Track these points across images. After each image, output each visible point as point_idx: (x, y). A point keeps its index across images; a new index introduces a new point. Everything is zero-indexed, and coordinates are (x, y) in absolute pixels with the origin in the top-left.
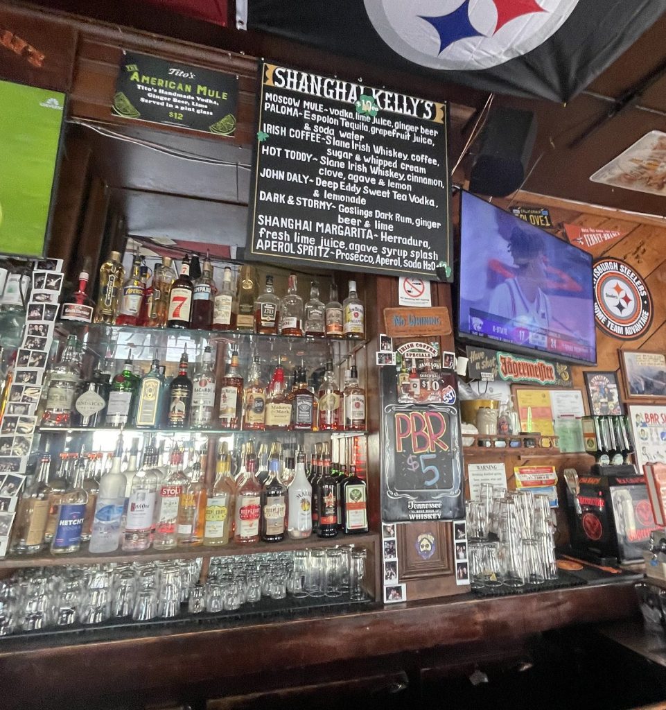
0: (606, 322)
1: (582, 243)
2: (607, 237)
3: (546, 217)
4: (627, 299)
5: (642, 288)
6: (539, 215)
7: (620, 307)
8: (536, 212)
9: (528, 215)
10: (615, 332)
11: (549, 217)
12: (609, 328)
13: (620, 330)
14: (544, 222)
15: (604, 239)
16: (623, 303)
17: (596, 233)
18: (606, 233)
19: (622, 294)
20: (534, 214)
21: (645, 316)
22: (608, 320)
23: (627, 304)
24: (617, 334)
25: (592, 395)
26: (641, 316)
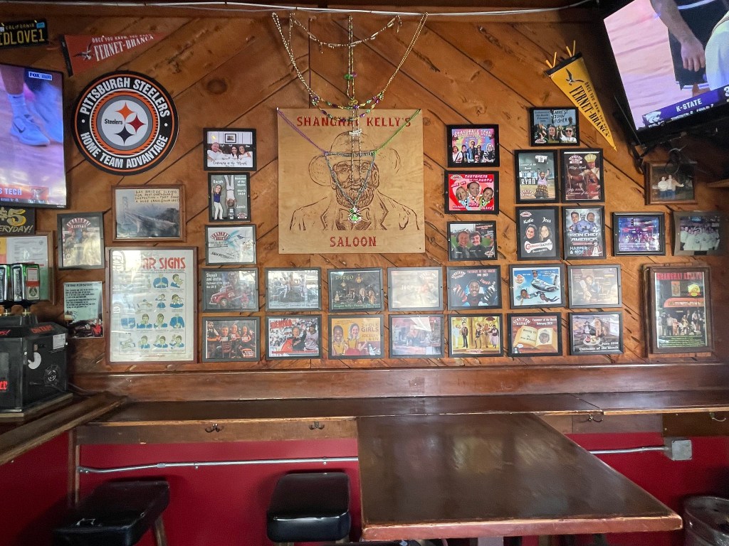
0: (100, 155)
1: (89, 58)
2: (131, 44)
3: (41, 31)
4: (136, 124)
5: (164, 106)
6: (31, 29)
7: (125, 135)
8: (28, 26)
9: (15, 32)
10: (111, 166)
11: (45, 30)
12: (102, 162)
13: (119, 163)
14: (38, 38)
15: (125, 48)
16: (130, 129)
17: (114, 41)
18: (129, 39)
19: (131, 118)
20: (23, 30)
21: (162, 142)
22: (102, 151)
23: (136, 129)
24: (114, 167)
25: (64, 240)
26: (155, 143)
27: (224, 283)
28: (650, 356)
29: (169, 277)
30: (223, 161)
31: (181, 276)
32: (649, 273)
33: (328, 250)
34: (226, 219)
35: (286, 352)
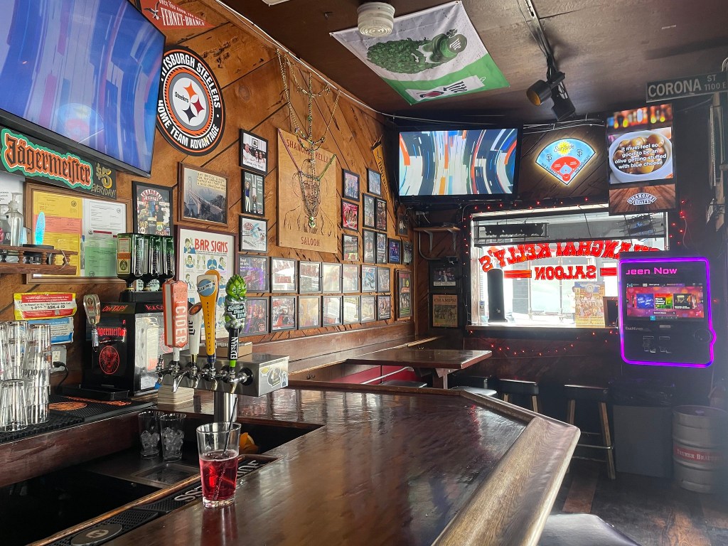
0: (170, 127)
1: (158, 18)
2: (190, 22)
4: (198, 106)
5: (217, 98)
7: (190, 114)
13: (184, 141)
15: (184, 23)
16: (194, 110)
17: (176, 11)
18: (188, 16)
19: (194, 99)
21: (214, 132)
22: (173, 125)
23: (198, 112)
24: (181, 144)
25: (138, 211)
26: (210, 131)
27: (250, 268)
28: (398, 319)
29: (217, 259)
30: (251, 162)
31: (225, 259)
32: (398, 273)
33: (300, 246)
34: (252, 211)
35: (280, 326)
